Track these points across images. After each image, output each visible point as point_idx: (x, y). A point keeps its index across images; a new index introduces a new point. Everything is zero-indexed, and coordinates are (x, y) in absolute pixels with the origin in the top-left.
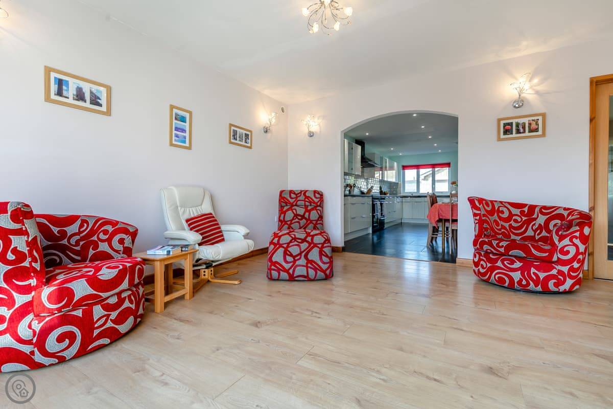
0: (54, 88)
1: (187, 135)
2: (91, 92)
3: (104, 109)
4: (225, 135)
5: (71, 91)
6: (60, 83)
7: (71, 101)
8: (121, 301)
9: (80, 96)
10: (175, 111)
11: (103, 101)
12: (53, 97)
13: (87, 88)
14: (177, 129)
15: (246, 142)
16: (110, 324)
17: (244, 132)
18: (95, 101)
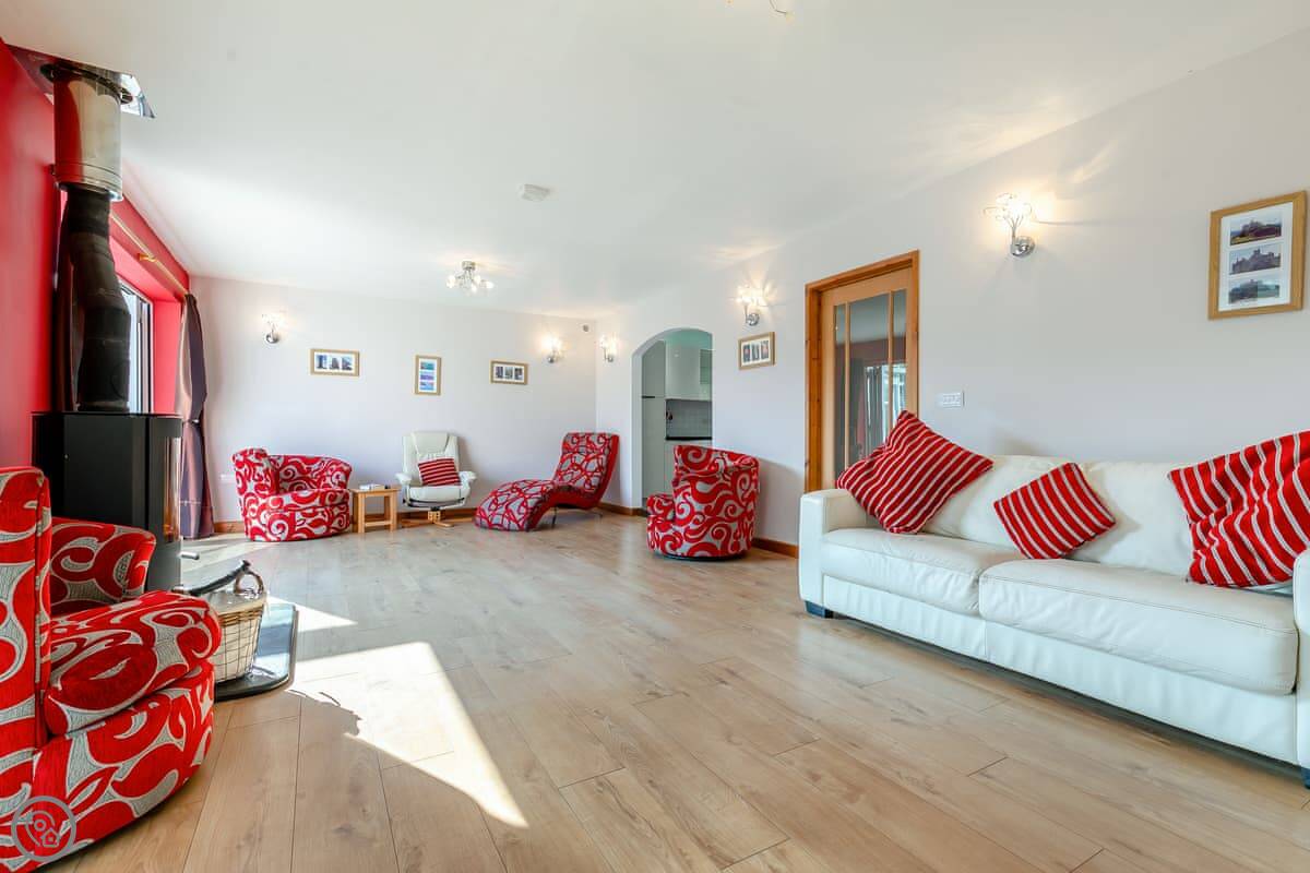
0: (316, 363)
1: (435, 381)
2: (343, 361)
3: (353, 371)
4: (486, 372)
5: (328, 363)
6: (321, 358)
7: (328, 370)
8: (315, 514)
9: (335, 365)
10: (420, 360)
11: (353, 366)
12: (316, 370)
13: (339, 358)
14: (423, 377)
15: (517, 378)
16: (305, 526)
17: (514, 367)
18: (346, 367)
